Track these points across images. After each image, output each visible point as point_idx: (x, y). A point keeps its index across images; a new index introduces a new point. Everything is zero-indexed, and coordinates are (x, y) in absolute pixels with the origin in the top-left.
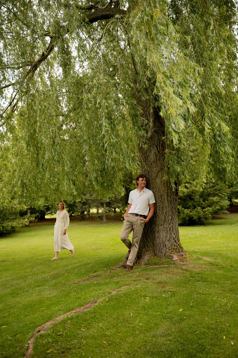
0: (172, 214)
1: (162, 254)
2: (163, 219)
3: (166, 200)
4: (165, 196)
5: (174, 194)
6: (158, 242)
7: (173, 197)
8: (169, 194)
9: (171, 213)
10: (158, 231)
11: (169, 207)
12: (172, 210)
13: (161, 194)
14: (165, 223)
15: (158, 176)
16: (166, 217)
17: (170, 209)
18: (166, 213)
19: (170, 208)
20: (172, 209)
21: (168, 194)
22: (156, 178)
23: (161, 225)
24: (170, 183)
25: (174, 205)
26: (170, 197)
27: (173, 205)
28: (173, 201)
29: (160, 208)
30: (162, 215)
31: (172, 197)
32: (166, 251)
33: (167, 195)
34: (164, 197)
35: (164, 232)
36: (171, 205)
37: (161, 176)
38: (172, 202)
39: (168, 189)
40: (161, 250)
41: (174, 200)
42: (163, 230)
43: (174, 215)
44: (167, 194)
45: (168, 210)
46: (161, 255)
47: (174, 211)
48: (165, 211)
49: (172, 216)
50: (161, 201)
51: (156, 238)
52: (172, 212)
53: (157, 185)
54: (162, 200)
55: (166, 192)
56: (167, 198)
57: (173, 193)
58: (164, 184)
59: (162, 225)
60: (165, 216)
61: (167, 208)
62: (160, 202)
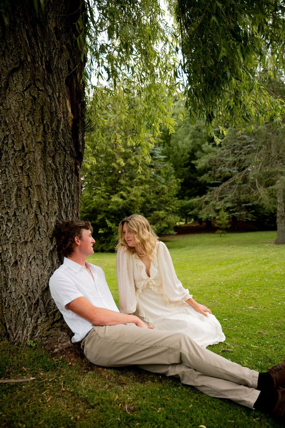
0: (60, 211)
1: (25, 332)
2: (31, 223)
3: (38, 165)
4: (36, 154)
5: (65, 150)
6: (14, 295)
7: (64, 160)
8: (50, 148)
9: (56, 206)
10: (16, 263)
11: (51, 187)
12: (60, 199)
13: (23, 147)
14: (37, 236)
15: (12, 85)
16: (40, 217)
17: (51, 192)
18: (39, 204)
19: (53, 189)
20: (59, 194)
21: (45, 147)
22: (5, 91)
23: (26, 243)
24: (51, 113)
25: (66, 184)
26: (53, 158)
27: (64, 183)
28: (64, 173)
29: (19, 189)
30: (26, 212)
31: (58, 159)
32: (39, 321)
33: (44, 151)
34: (31, 157)
35: (33, 263)
36: (58, 184)
37: (20, 87)
38: (61, 174)
39: (44, 130)
40: (23, 320)
41: (65, 169)
42: (32, 257)
43: (66, 213)
44: (41, 147)
45: (45, 198)
46: (23, 333)
47: (67, 201)
48: (36, 199)
49: (60, 214)
50: (21, 168)
51: (10, 283)
52: (60, 205)
53: (8, 116)
54: (25, 163)
55: (39, 139)
56: (43, 159)
57: (64, 148)
58: (32, 112)
59: (29, 244)
60: (36, 215)
61: (44, 190)
62: (20, 171)
